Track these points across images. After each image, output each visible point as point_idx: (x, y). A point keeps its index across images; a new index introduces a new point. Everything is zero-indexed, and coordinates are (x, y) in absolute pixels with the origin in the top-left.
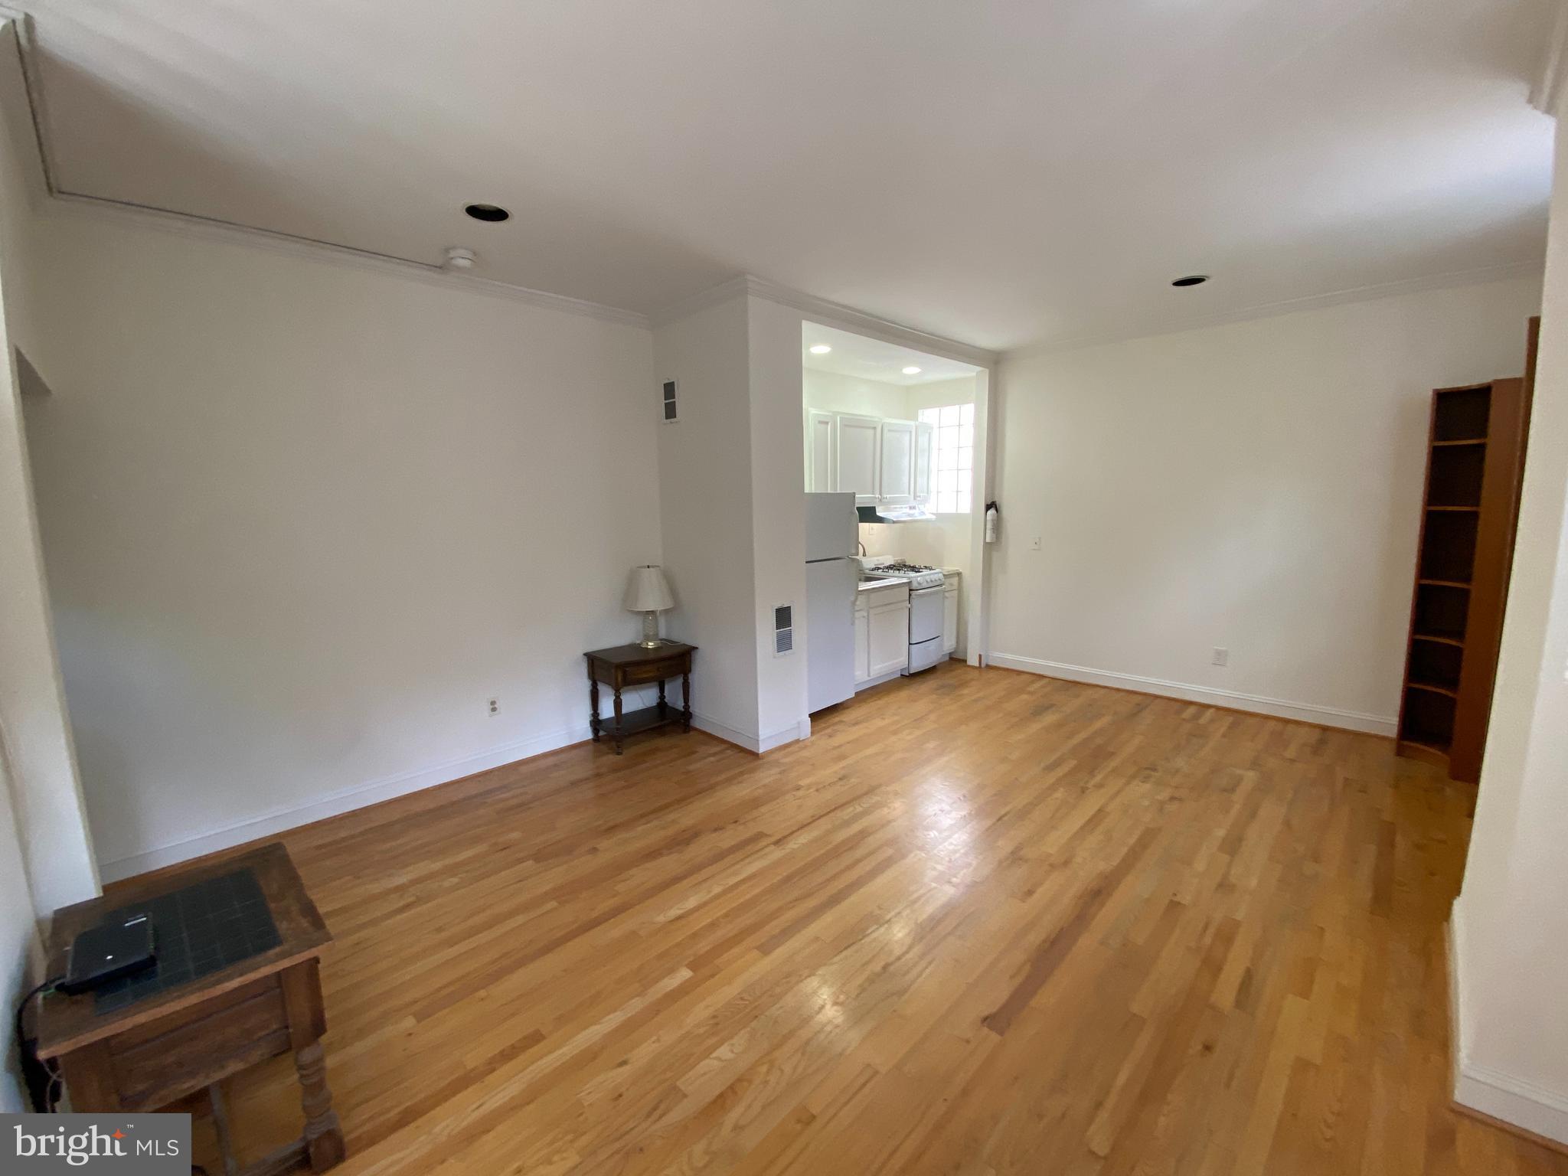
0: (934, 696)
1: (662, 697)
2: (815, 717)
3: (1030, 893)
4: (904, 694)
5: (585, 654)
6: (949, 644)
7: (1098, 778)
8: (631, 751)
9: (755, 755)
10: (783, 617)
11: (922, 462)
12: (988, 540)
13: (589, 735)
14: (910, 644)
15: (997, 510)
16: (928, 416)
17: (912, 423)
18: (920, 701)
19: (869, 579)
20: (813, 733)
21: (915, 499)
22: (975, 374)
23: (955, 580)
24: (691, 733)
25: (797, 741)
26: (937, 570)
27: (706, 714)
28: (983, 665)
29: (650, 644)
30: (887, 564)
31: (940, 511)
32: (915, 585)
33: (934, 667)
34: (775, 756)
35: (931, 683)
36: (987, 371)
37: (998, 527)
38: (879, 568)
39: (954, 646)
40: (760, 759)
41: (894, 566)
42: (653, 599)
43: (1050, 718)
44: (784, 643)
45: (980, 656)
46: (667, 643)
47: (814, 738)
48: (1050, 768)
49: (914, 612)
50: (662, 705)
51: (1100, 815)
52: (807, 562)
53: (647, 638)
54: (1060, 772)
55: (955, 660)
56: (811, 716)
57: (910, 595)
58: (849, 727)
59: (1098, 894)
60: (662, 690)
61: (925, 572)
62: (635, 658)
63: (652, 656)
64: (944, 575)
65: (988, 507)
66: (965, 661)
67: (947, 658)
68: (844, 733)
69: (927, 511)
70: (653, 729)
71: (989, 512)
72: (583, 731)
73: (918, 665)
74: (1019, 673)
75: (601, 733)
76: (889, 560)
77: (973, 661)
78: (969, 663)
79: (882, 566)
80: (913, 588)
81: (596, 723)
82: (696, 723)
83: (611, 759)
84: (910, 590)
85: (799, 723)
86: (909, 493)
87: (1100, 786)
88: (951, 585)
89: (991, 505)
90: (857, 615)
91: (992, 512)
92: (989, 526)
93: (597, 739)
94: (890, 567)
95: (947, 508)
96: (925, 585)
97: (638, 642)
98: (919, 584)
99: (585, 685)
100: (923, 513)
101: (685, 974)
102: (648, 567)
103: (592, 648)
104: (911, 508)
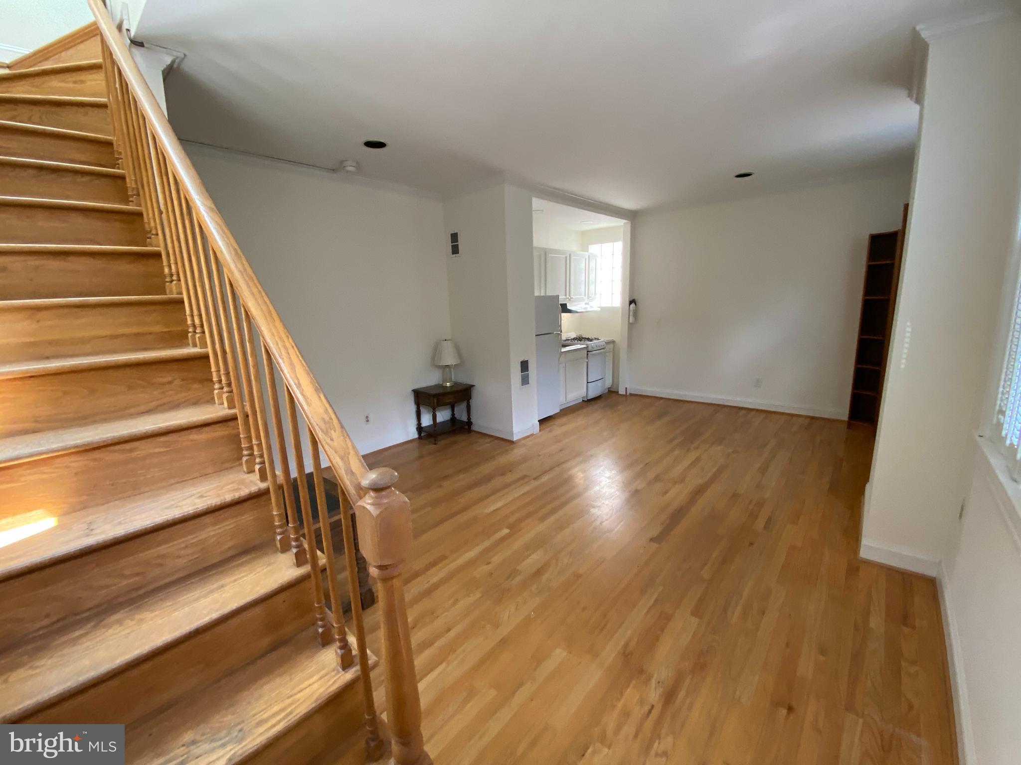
0: (602, 411)
1: (453, 414)
2: (542, 422)
3: (666, 493)
4: (585, 410)
5: (413, 390)
6: (608, 383)
7: (696, 444)
8: (442, 443)
9: (512, 442)
10: (524, 365)
11: (592, 277)
12: (631, 322)
13: (416, 436)
14: (587, 382)
15: (635, 304)
16: (594, 249)
17: (587, 253)
18: (596, 413)
19: (565, 345)
20: (540, 430)
21: (588, 299)
22: (622, 224)
23: (611, 346)
24: (472, 433)
25: (532, 435)
26: (602, 340)
27: (480, 423)
28: (628, 394)
29: (448, 384)
30: (572, 337)
31: (603, 305)
32: (590, 349)
33: (600, 395)
34: (523, 442)
35: (599, 404)
36: (630, 223)
37: (636, 314)
38: (568, 340)
39: (611, 384)
40: (515, 443)
41: (577, 338)
42: (449, 359)
44: (525, 381)
45: (626, 388)
46: (456, 384)
47: (541, 433)
48: (671, 441)
49: (589, 363)
50: (453, 419)
51: (697, 460)
52: (536, 335)
53: (445, 381)
54: (676, 442)
55: (612, 393)
56: (538, 421)
57: (587, 354)
59: (700, 491)
60: (453, 411)
61: (595, 341)
62: (441, 391)
63: (449, 390)
64: (606, 343)
65: (631, 303)
66: (617, 392)
67: (607, 391)
68: (558, 429)
69: (595, 306)
70: (450, 432)
71: (631, 306)
72: (413, 434)
73: (591, 395)
74: (649, 397)
75: (422, 435)
76: (573, 335)
77: (622, 391)
78: (620, 393)
79: (570, 339)
81: (420, 429)
82: (474, 428)
83: (432, 447)
84: (588, 351)
85: (533, 425)
86: (585, 295)
87: (697, 448)
88: (610, 348)
90: (560, 366)
91: (633, 305)
92: (631, 313)
93: (420, 437)
94: (574, 339)
95: (607, 304)
96: (595, 349)
97: (441, 383)
98: (593, 348)
99: (413, 408)
100: (592, 307)
101: (506, 531)
102: (446, 340)
103: (416, 387)
104: (586, 304)
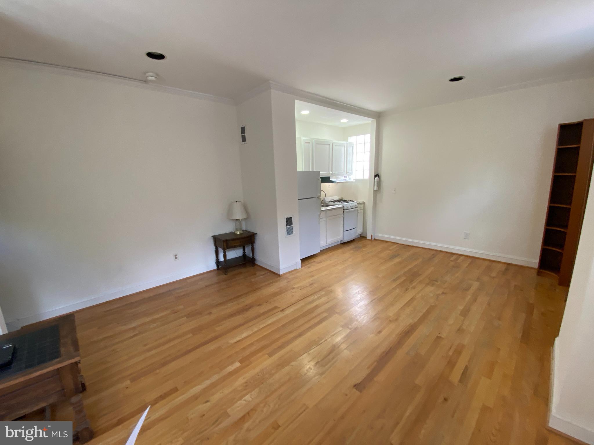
0: (352, 252)
1: (244, 252)
2: (303, 260)
3: (380, 332)
4: (340, 251)
5: (212, 236)
6: (359, 231)
8: (230, 274)
9: (279, 275)
10: (289, 221)
11: (349, 158)
12: (375, 189)
13: (215, 267)
14: (343, 231)
15: (379, 178)
16: (352, 139)
17: (345, 142)
18: (347, 253)
19: (328, 206)
20: (302, 267)
21: (346, 173)
22: (370, 122)
23: (362, 206)
24: (256, 266)
25: (296, 270)
26: (355, 202)
27: (261, 259)
28: (373, 238)
29: (238, 232)
30: (335, 200)
31: (357, 178)
32: (345, 208)
33: (354, 239)
34: (287, 275)
35: (352, 246)
36: (375, 120)
37: (379, 184)
38: (332, 201)
39: (362, 232)
40: (281, 277)
41: (338, 200)
42: (239, 215)
43: (397, 260)
44: (290, 232)
45: (372, 235)
46: (246, 231)
47: (303, 268)
48: (395, 280)
49: (345, 218)
50: (244, 255)
51: (413, 299)
52: (299, 200)
53: (237, 230)
54: (398, 282)
55: (362, 237)
56: (301, 260)
57: (343, 212)
58: (317, 264)
60: (244, 250)
61: (350, 202)
62: (233, 237)
63: (239, 237)
64: (358, 204)
65: (375, 176)
66: (366, 237)
67: (359, 236)
68: (314, 266)
69: (351, 178)
70: (240, 265)
71: (376, 178)
72: (212, 266)
73: (346, 239)
74: (387, 242)
75: (220, 267)
76: (336, 198)
77: (369, 237)
80: (345, 209)
81: (218, 262)
82: (258, 263)
83: (224, 276)
84: (344, 210)
85: (296, 263)
86: (344, 171)
90: (321, 220)
91: (377, 178)
92: (376, 184)
93: (218, 269)
95: (360, 176)
96: (350, 208)
97: (233, 231)
98: (347, 207)
99: (213, 248)
100: (350, 179)
101: (237, 364)
102: (236, 202)
103: (213, 235)
104: (345, 177)
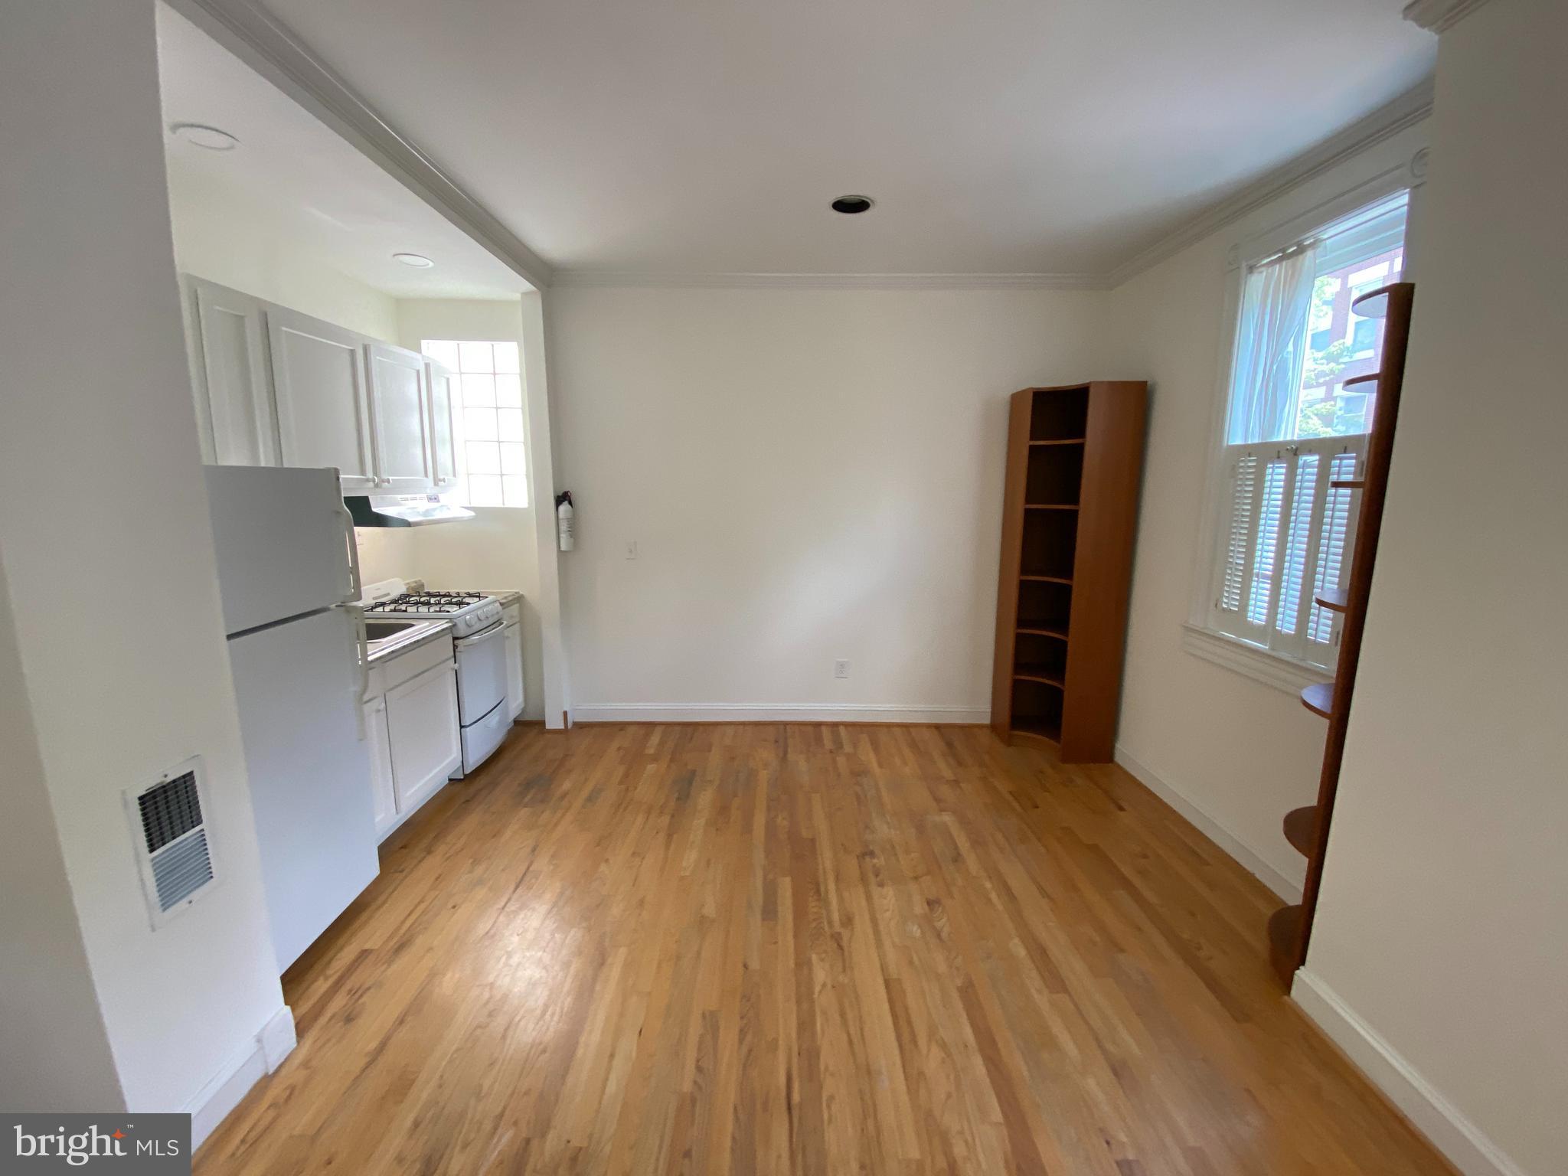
4: (472, 821)
6: (515, 706)
10: (168, 807)
11: (441, 425)
12: (563, 547)
14: (462, 727)
15: (570, 503)
16: (438, 350)
17: (418, 359)
21: (436, 484)
23: (515, 609)
25: (264, 1083)
26: (491, 598)
28: (570, 725)
30: (395, 594)
31: (479, 503)
32: (462, 631)
33: (498, 751)
36: (540, 294)
37: (574, 530)
38: (383, 604)
39: (522, 706)
41: (413, 598)
44: (181, 876)
45: (565, 713)
49: (462, 673)
52: (230, 637)
54: (787, 913)
55: (527, 730)
57: (455, 647)
64: (501, 604)
65: (558, 501)
66: (542, 723)
67: (513, 727)
69: (457, 505)
71: (561, 508)
73: (474, 760)
74: (622, 726)
76: (399, 588)
77: (554, 722)
78: (549, 726)
80: (462, 633)
84: (455, 639)
86: (426, 475)
88: (512, 617)
89: (562, 498)
91: (564, 508)
92: (564, 527)
94: (407, 603)
95: (491, 499)
96: (476, 628)
98: (469, 626)
104: (430, 499)
